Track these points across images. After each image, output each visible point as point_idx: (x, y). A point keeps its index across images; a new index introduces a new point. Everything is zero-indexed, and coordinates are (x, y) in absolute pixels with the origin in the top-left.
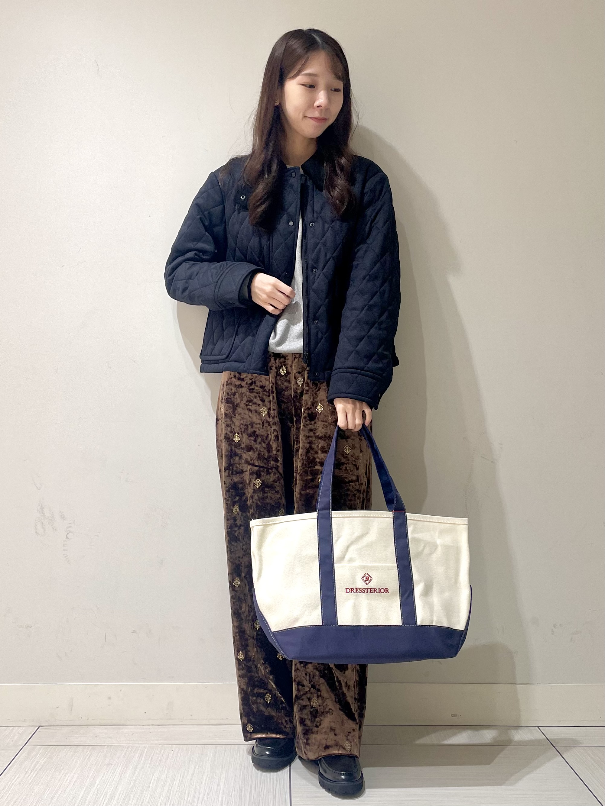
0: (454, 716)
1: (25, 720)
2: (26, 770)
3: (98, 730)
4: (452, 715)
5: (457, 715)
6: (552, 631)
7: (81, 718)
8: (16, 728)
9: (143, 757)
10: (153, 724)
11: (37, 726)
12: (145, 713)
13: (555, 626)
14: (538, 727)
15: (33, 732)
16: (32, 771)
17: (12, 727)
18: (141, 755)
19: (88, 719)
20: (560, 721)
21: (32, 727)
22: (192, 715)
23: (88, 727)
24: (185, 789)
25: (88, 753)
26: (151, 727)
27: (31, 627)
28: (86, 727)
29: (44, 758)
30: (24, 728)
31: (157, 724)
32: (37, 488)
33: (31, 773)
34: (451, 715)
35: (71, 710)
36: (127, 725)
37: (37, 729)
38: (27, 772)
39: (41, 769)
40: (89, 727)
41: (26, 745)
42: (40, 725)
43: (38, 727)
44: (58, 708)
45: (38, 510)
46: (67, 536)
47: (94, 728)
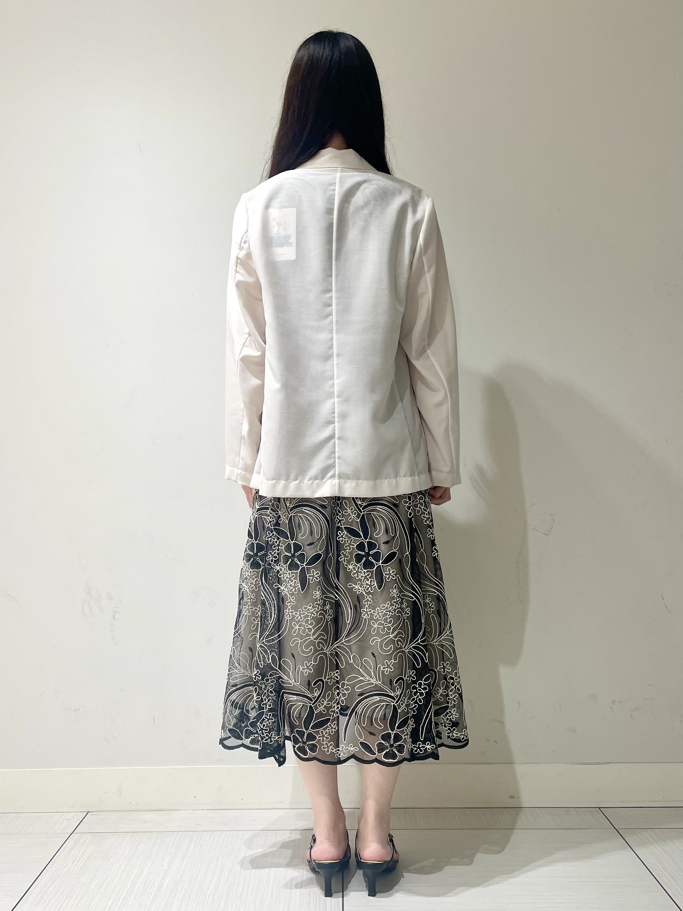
0: (512, 797)
1: (74, 805)
2: (73, 859)
3: (146, 816)
4: (510, 797)
5: (515, 797)
6: (612, 708)
7: (130, 803)
8: (65, 814)
9: (193, 843)
10: (203, 809)
11: (86, 812)
12: (195, 797)
13: (614, 702)
14: (599, 808)
15: (81, 818)
16: (79, 860)
17: (61, 813)
18: (190, 843)
19: (137, 805)
21: (82, 813)
22: (242, 799)
24: (234, 878)
25: (137, 841)
26: (201, 811)
27: (79, 710)
28: (136, 812)
29: (92, 847)
30: (73, 813)
31: (207, 809)
33: (78, 862)
35: (121, 795)
36: (176, 810)
37: (85, 815)
38: (74, 861)
39: (88, 858)
40: (138, 812)
41: (74, 832)
42: (88, 811)
44: (106, 793)
45: (84, 590)
46: (114, 616)
47: (144, 813)
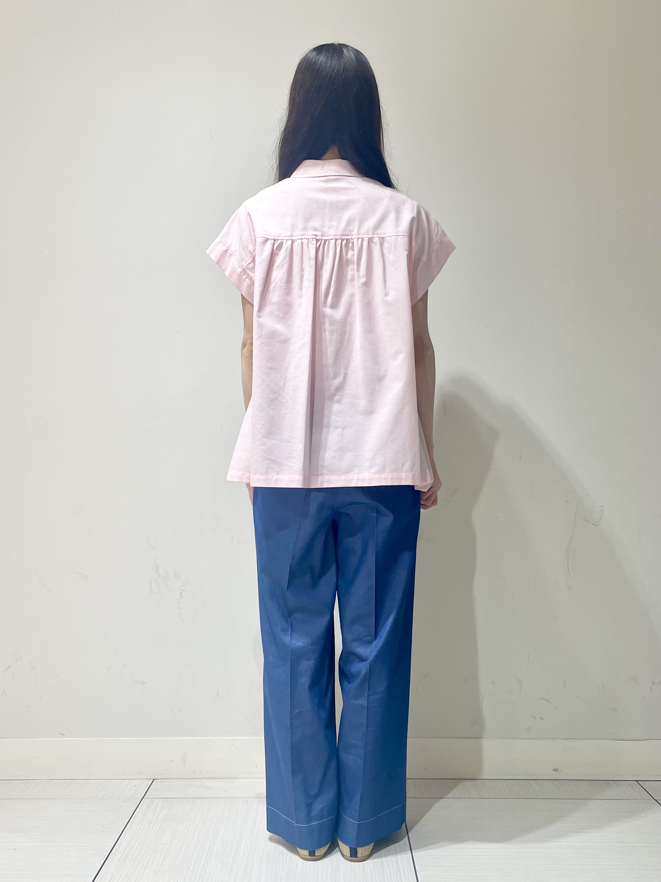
0: (556, 770)
1: (140, 773)
3: (211, 783)
4: (554, 770)
5: (558, 770)
6: (651, 689)
7: (195, 771)
8: (132, 781)
12: (256, 766)
13: (653, 683)
14: (637, 781)
15: (149, 784)
17: (128, 780)
19: (201, 773)
20: (658, 776)
23: (201, 780)
27: (146, 683)
28: (200, 780)
30: (141, 780)
32: (152, 548)
34: (553, 770)
35: (185, 763)
36: (239, 778)
40: (202, 780)
41: (144, 798)
42: (156, 778)
43: (152, 780)
44: (172, 761)
45: (153, 569)
46: (181, 594)
47: (208, 781)
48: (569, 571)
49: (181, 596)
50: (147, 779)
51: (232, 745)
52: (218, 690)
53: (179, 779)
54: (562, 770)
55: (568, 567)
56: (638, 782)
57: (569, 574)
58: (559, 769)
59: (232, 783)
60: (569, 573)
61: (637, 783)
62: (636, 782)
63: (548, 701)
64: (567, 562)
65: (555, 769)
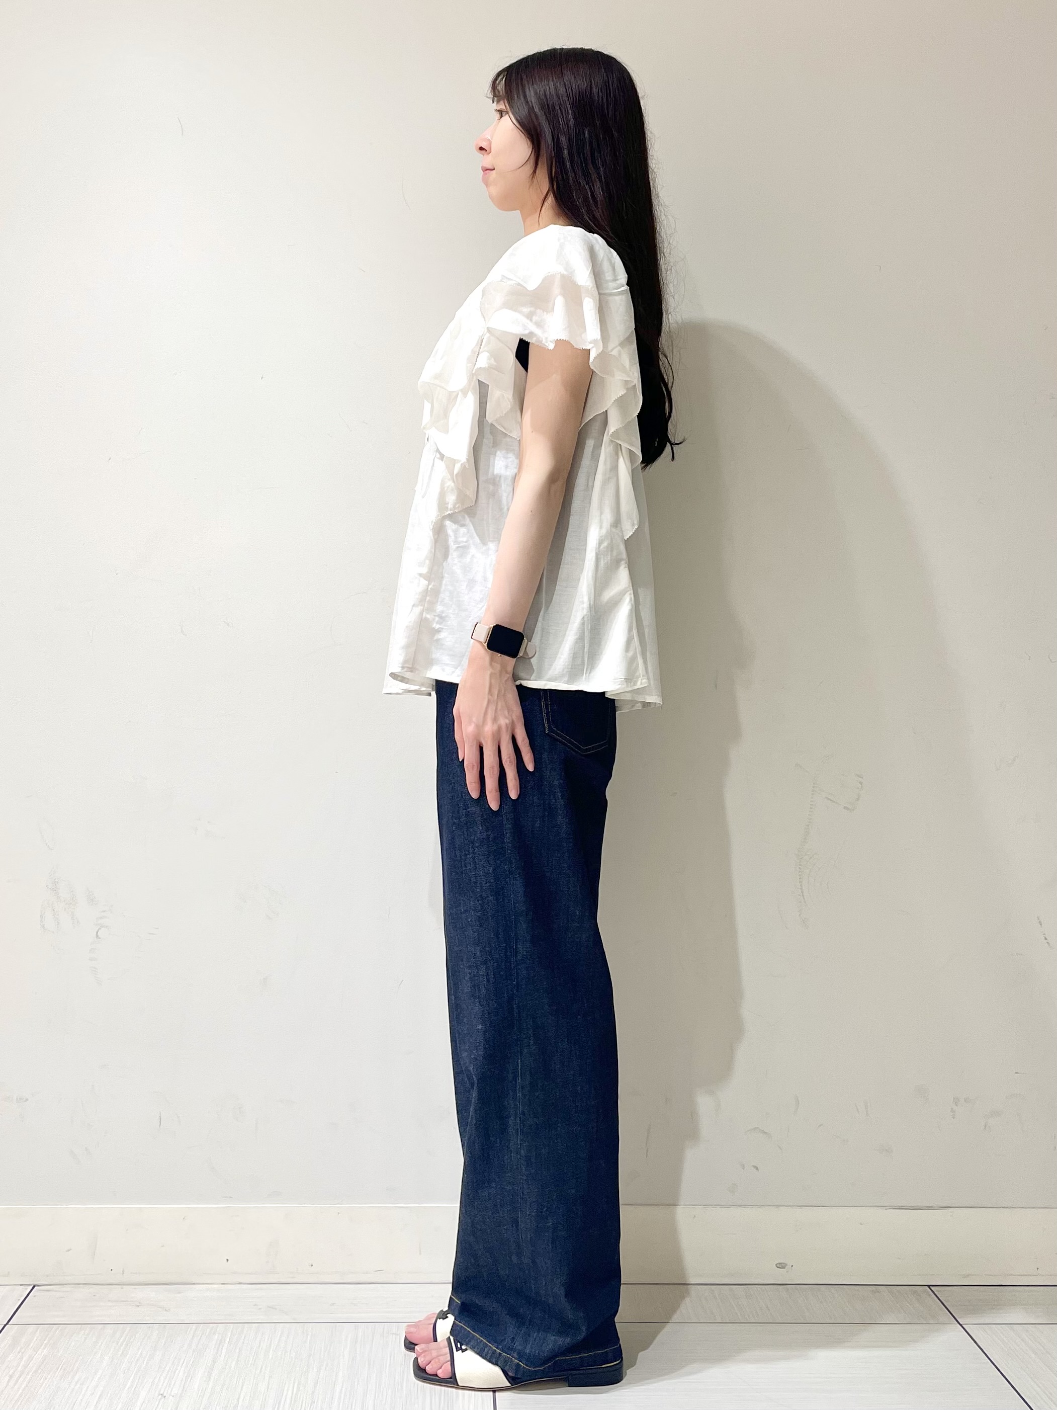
0: (781, 1266)
1: (9, 1272)
3: (139, 1294)
4: (778, 1266)
5: (786, 1265)
6: (953, 1111)
7: (112, 1270)
9: (226, 1346)
10: (240, 1281)
11: (31, 1285)
13: (956, 1101)
14: (929, 1286)
15: (21, 1296)
18: (220, 1344)
19: (123, 1273)
20: (968, 1275)
22: (312, 1265)
23: (122, 1288)
25: (125, 1340)
26: (238, 1286)
28: (120, 1286)
29: (43, 1350)
30: (8, 1288)
31: (248, 1282)
32: (48, 846)
34: (776, 1265)
36: (194, 1284)
37: (29, 1290)
40: (124, 1287)
41: (9, 1323)
42: (36, 1283)
43: (31, 1287)
44: (69, 1250)
45: (47, 886)
46: (97, 933)
47: (135, 1289)
48: (802, 892)
49: (97, 936)
50: (21, 1285)
51: (184, 1218)
52: (160, 1114)
53: (81, 1285)
54: (792, 1266)
55: (801, 886)
56: (931, 1287)
57: (804, 899)
58: (786, 1263)
59: (179, 1293)
60: (803, 896)
61: (928, 1289)
62: (927, 1287)
63: (765, 1133)
64: (799, 875)
65: (780, 1264)
